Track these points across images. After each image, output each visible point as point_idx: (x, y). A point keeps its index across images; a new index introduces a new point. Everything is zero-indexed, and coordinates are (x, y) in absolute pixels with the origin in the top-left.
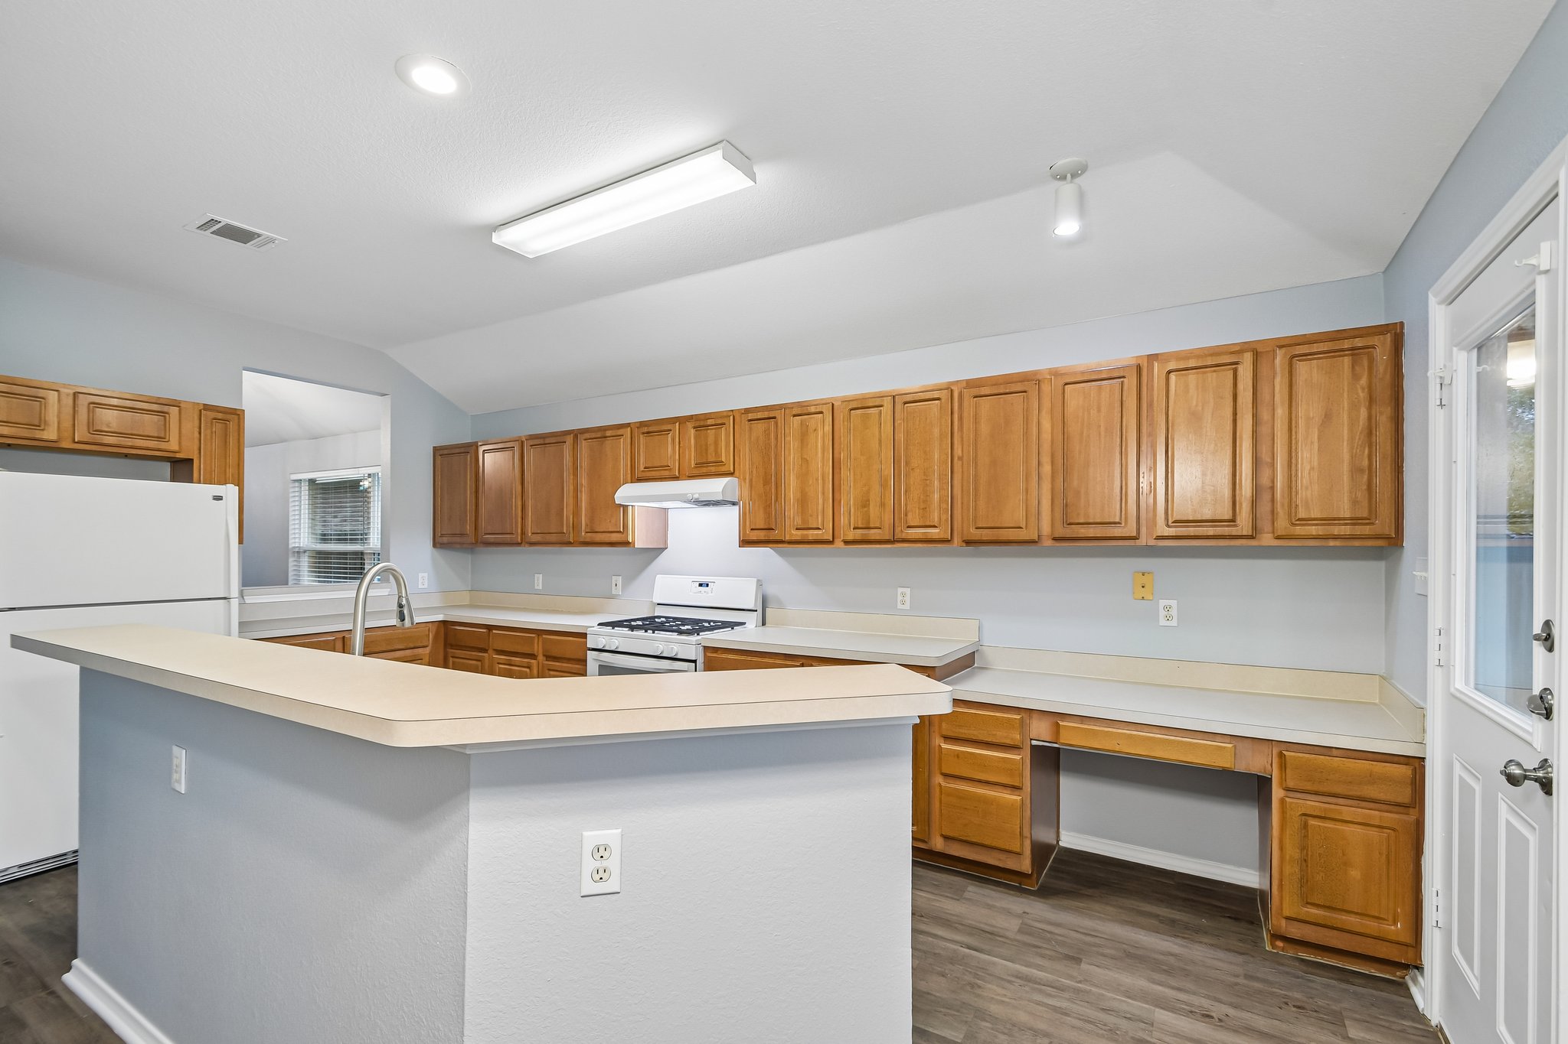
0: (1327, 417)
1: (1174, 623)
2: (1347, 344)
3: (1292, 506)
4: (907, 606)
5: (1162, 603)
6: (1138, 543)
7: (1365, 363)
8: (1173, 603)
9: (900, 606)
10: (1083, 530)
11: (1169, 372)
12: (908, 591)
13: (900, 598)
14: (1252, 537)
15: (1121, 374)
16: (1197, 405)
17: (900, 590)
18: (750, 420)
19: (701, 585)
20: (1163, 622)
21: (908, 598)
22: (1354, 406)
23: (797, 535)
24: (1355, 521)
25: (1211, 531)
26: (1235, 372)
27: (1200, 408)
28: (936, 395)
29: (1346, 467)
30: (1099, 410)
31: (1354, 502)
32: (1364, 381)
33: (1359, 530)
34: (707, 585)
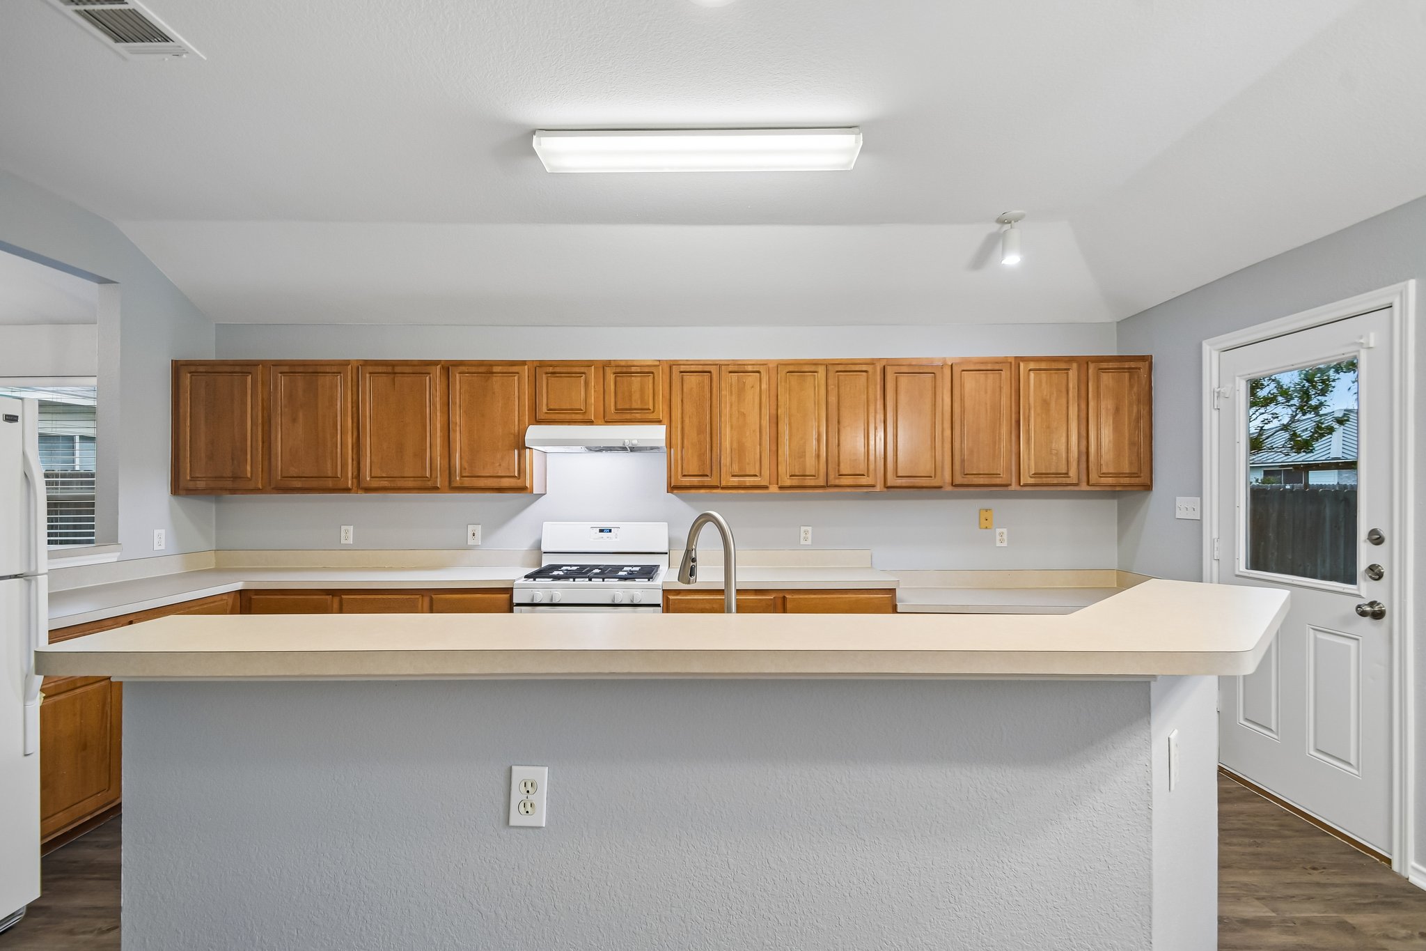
0: (1117, 410)
1: (1005, 544)
2: (1127, 365)
3: (1099, 465)
4: (809, 542)
5: (998, 531)
6: (1010, 488)
7: (1136, 377)
8: (1004, 530)
9: (803, 542)
10: (975, 479)
11: (1030, 370)
12: (809, 529)
13: (803, 535)
14: (1076, 485)
15: (1000, 368)
16: (1046, 395)
17: (803, 529)
18: (681, 372)
19: (601, 531)
20: (998, 544)
21: (809, 536)
22: (1131, 405)
23: (735, 481)
24: (1131, 475)
25: (1055, 481)
26: (1067, 373)
27: (1048, 397)
28: (864, 368)
29: (1126, 442)
30: (986, 392)
31: (1131, 463)
32: (1135, 389)
33: (1133, 481)
34: (610, 531)
